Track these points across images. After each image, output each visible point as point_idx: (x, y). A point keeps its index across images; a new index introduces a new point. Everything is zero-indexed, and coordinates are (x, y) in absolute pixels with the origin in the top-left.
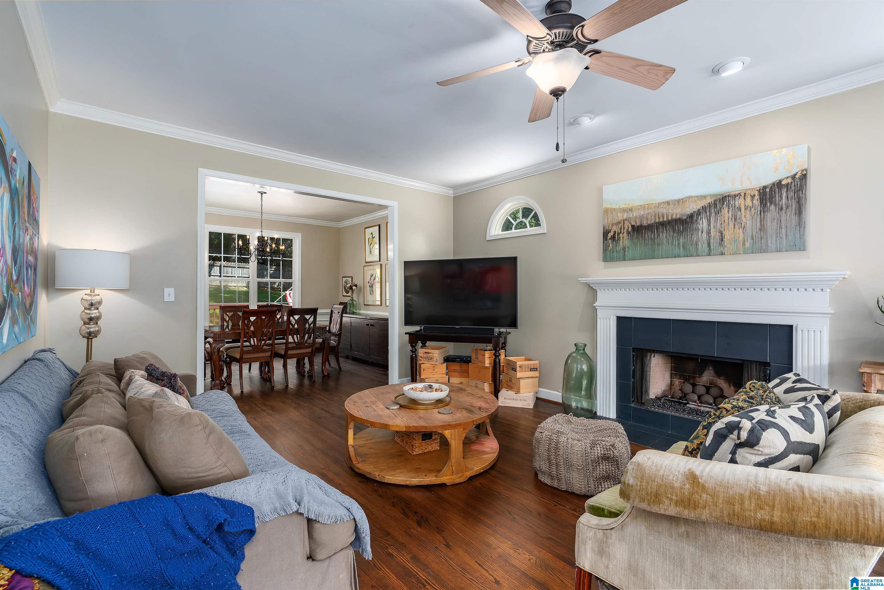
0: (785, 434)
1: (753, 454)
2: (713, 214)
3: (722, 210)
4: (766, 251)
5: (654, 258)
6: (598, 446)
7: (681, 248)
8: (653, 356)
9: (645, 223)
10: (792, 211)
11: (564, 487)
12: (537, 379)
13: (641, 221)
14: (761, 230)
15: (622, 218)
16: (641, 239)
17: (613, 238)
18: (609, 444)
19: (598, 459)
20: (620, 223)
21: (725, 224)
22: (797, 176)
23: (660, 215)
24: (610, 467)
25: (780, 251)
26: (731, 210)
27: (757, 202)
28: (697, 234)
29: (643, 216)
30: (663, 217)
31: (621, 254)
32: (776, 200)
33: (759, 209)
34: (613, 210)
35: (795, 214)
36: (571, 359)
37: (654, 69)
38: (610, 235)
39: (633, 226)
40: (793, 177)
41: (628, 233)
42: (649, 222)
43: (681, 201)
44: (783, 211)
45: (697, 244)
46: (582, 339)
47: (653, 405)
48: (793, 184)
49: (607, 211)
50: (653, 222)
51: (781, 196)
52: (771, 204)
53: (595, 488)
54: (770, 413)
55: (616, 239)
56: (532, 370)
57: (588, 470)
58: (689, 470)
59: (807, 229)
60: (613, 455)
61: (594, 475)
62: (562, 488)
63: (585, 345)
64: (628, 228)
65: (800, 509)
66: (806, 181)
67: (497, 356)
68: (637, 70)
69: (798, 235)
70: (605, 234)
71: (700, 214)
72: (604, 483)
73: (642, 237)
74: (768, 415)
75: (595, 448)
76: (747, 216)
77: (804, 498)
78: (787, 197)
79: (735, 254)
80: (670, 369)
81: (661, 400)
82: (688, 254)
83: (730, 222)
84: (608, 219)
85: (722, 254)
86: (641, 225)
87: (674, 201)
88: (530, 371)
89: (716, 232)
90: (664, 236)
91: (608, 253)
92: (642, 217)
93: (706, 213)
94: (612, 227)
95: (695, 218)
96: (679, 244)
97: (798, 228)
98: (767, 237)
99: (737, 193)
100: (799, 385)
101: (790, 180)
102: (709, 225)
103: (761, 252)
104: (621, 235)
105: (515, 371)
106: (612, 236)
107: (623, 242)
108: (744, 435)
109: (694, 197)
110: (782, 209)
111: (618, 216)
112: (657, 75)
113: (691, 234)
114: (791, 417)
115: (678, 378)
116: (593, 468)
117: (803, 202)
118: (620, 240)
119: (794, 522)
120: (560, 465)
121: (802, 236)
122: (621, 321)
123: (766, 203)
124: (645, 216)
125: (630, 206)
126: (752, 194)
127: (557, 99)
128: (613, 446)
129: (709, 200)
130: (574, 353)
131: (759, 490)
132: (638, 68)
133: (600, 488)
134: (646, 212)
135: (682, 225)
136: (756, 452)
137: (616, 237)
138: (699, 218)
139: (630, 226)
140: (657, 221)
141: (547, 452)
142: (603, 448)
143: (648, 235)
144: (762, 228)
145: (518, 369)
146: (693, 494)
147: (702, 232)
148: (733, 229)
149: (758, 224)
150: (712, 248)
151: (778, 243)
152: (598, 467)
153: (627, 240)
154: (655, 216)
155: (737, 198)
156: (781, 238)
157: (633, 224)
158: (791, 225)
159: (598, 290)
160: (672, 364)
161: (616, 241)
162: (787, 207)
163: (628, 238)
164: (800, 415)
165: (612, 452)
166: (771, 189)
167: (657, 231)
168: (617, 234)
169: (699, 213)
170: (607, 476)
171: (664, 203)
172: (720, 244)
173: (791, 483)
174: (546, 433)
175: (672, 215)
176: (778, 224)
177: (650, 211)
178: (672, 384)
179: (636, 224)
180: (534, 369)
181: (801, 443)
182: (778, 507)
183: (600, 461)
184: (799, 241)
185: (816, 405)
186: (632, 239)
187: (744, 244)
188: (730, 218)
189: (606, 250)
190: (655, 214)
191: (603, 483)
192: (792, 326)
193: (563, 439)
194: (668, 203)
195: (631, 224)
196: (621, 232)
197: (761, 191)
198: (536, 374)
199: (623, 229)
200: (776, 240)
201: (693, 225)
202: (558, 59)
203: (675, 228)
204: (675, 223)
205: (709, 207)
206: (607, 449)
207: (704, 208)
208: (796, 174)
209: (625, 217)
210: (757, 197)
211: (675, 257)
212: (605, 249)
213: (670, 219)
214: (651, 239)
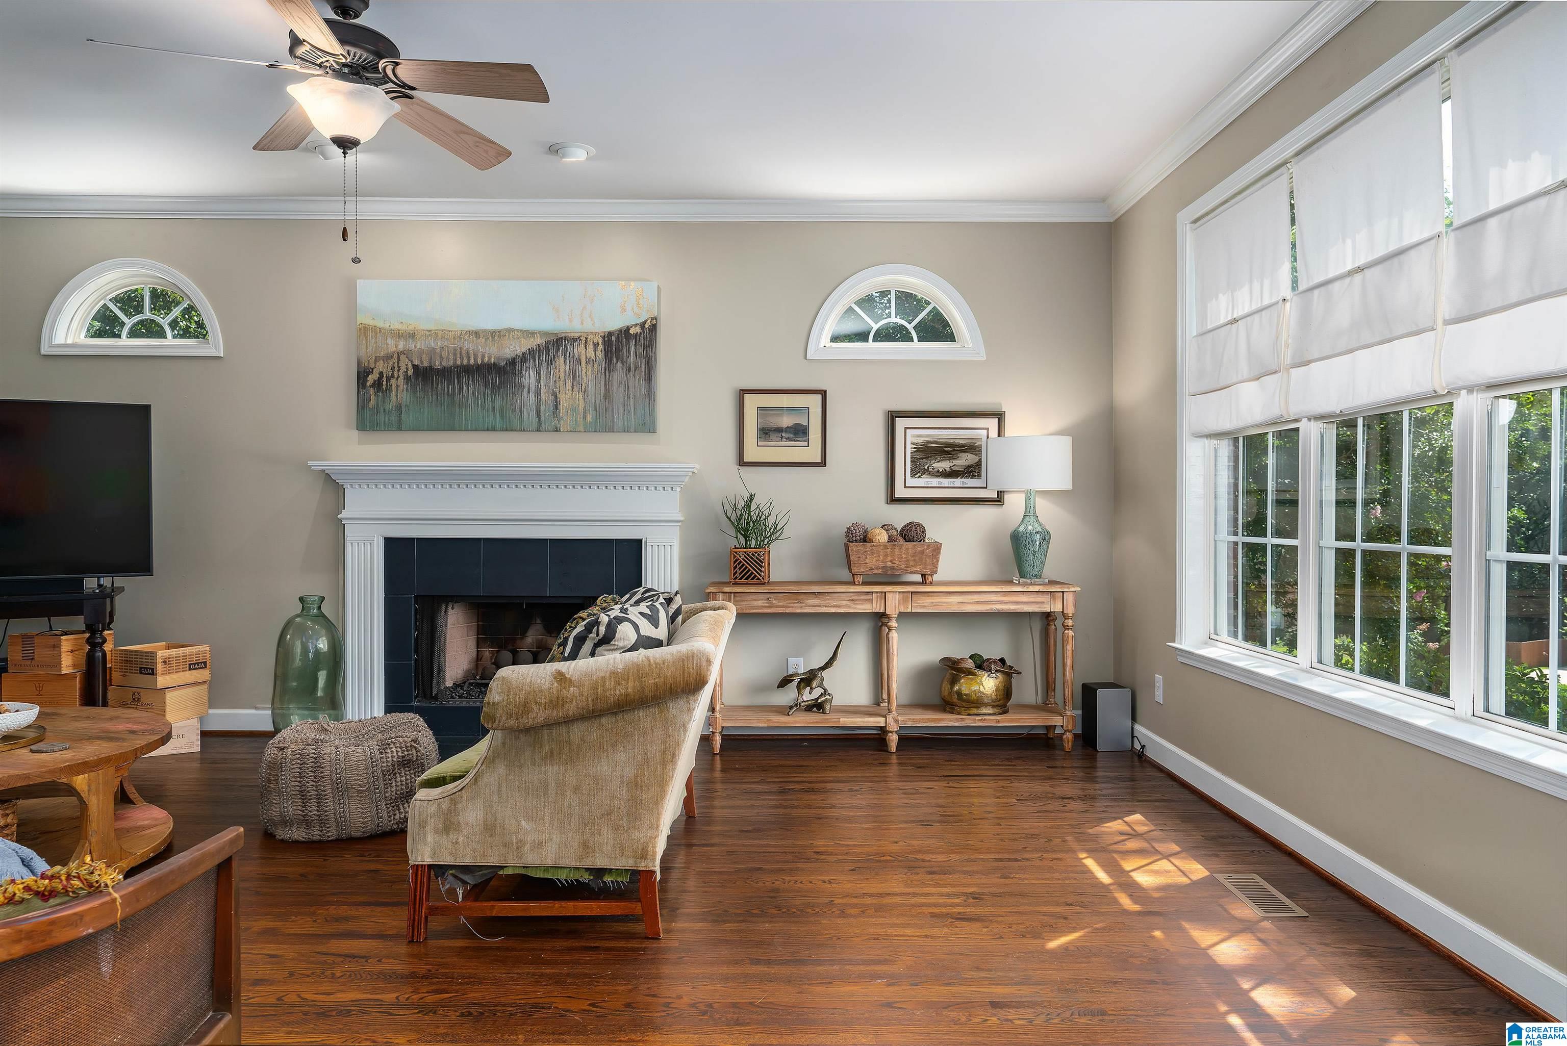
0: (636, 627)
1: (610, 650)
2: (544, 364)
3: (557, 359)
4: (611, 430)
5: (452, 429)
6: (392, 746)
7: (498, 414)
8: (450, 608)
9: (437, 364)
10: (641, 375)
11: (332, 834)
12: (205, 687)
13: (431, 359)
14: (605, 397)
15: (394, 349)
16: (430, 393)
17: (378, 384)
18: (410, 739)
19: (393, 766)
20: (391, 357)
21: (561, 382)
22: (647, 326)
23: (464, 353)
24: (413, 776)
25: (628, 432)
26: (568, 361)
27: (600, 355)
28: (522, 394)
29: (434, 350)
30: (469, 358)
31: (394, 418)
32: (623, 355)
33: (603, 366)
34: (377, 331)
35: (645, 380)
36: (291, 632)
37: (483, 143)
38: (371, 379)
39: (415, 367)
40: (642, 325)
41: (407, 378)
42: (444, 364)
43: (497, 334)
44: (632, 373)
45: (521, 411)
46: (313, 587)
47: (452, 697)
48: (642, 335)
49: (364, 330)
50: (451, 364)
51: (629, 350)
52: (617, 362)
53: (390, 817)
54: (623, 611)
55: (384, 387)
56: (193, 666)
57: (378, 789)
58: (556, 670)
59: (657, 399)
60: (417, 756)
61: (387, 795)
62: (329, 837)
63: (322, 599)
64: (407, 369)
65: (647, 675)
66: (656, 334)
67: (95, 644)
68: (459, 137)
69: (647, 410)
70: (362, 375)
71: (525, 362)
72: (403, 805)
73: (432, 390)
74: (621, 612)
75: (388, 750)
76: (589, 373)
77: (650, 665)
78: (636, 353)
79: (573, 431)
80: (476, 631)
81: (463, 686)
82: (508, 427)
83: (567, 380)
84: (367, 348)
85: (557, 430)
86: (431, 367)
87: (485, 332)
88: (190, 669)
89: (548, 393)
90: (471, 390)
91: (367, 413)
92: (432, 353)
93: (535, 361)
94: (375, 364)
95: (518, 367)
96: (493, 408)
97: (647, 400)
98: (613, 409)
99: (576, 335)
100: (647, 595)
101: (638, 330)
102: (539, 381)
103: (606, 432)
104: (393, 381)
105: (153, 674)
106: (375, 381)
107: (397, 396)
108: (602, 629)
109: (517, 330)
110: (629, 370)
111: (387, 344)
112: (487, 152)
113: (513, 393)
114: (640, 613)
115: (489, 646)
116: (385, 785)
117: (653, 363)
118: (391, 391)
119: (643, 688)
120: (325, 795)
121: (652, 413)
122: (395, 548)
123: (612, 358)
124: (438, 351)
125: (411, 328)
126: (595, 342)
127: (345, 153)
128: (415, 741)
129: (539, 341)
130: (298, 616)
131: (617, 668)
132: (461, 135)
133: (398, 814)
134: (439, 344)
135: (499, 375)
136: (613, 647)
137: (384, 383)
138: (525, 367)
139: (410, 365)
140: (459, 363)
141: (298, 779)
142: (401, 747)
143: (443, 386)
144: (607, 396)
145: (160, 667)
146: (561, 691)
147: (529, 392)
148: (570, 392)
149: (603, 389)
150: (543, 418)
151: (625, 418)
152: (393, 780)
153: (405, 392)
154: (455, 354)
155: (576, 343)
156: (629, 412)
157: (416, 363)
158: (640, 393)
159: (347, 487)
160: (478, 621)
161: (382, 392)
162: (636, 368)
163: (407, 390)
164: (648, 611)
165: (414, 751)
166: (617, 338)
167: (459, 382)
168: (385, 379)
169: (524, 358)
170: (407, 792)
171: (470, 333)
172: (554, 414)
173: (641, 657)
174: (293, 747)
175: (483, 356)
176: (625, 391)
177: (446, 343)
178: (478, 658)
179: (422, 362)
180: (198, 664)
181: (648, 637)
182: (631, 678)
183: (396, 770)
184: (648, 419)
185: (661, 604)
186: (414, 391)
187: (585, 417)
188: (567, 374)
189: (363, 408)
190: (455, 350)
191: (401, 807)
192: (641, 541)
193: (327, 749)
194: (476, 334)
195: (412, 361)
196: (393, 374)
197: (606, 339)
198: (203, 675)
199: (396, 369)
200: (623, 415)
201: (515, 377)
202: (352, 94)
203: (488, 379)
204: (488, 371)
205: (539, 351)
206: (406, 747)
207: (531, 351)
208: (645, 322)
209: (401, 347)
210: (601, 347)
211: (488, 430)
212: (362, 405)
213: (480, 362)
214: (448, 395)
